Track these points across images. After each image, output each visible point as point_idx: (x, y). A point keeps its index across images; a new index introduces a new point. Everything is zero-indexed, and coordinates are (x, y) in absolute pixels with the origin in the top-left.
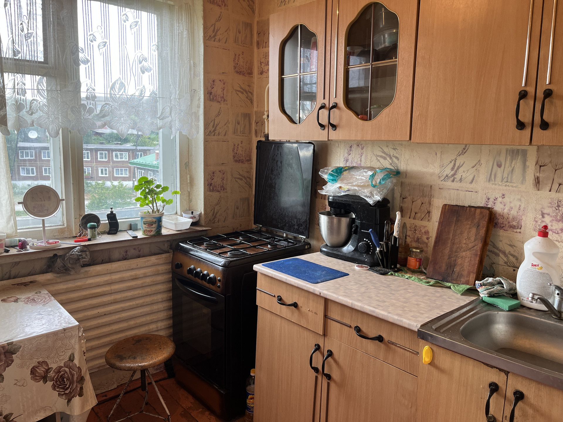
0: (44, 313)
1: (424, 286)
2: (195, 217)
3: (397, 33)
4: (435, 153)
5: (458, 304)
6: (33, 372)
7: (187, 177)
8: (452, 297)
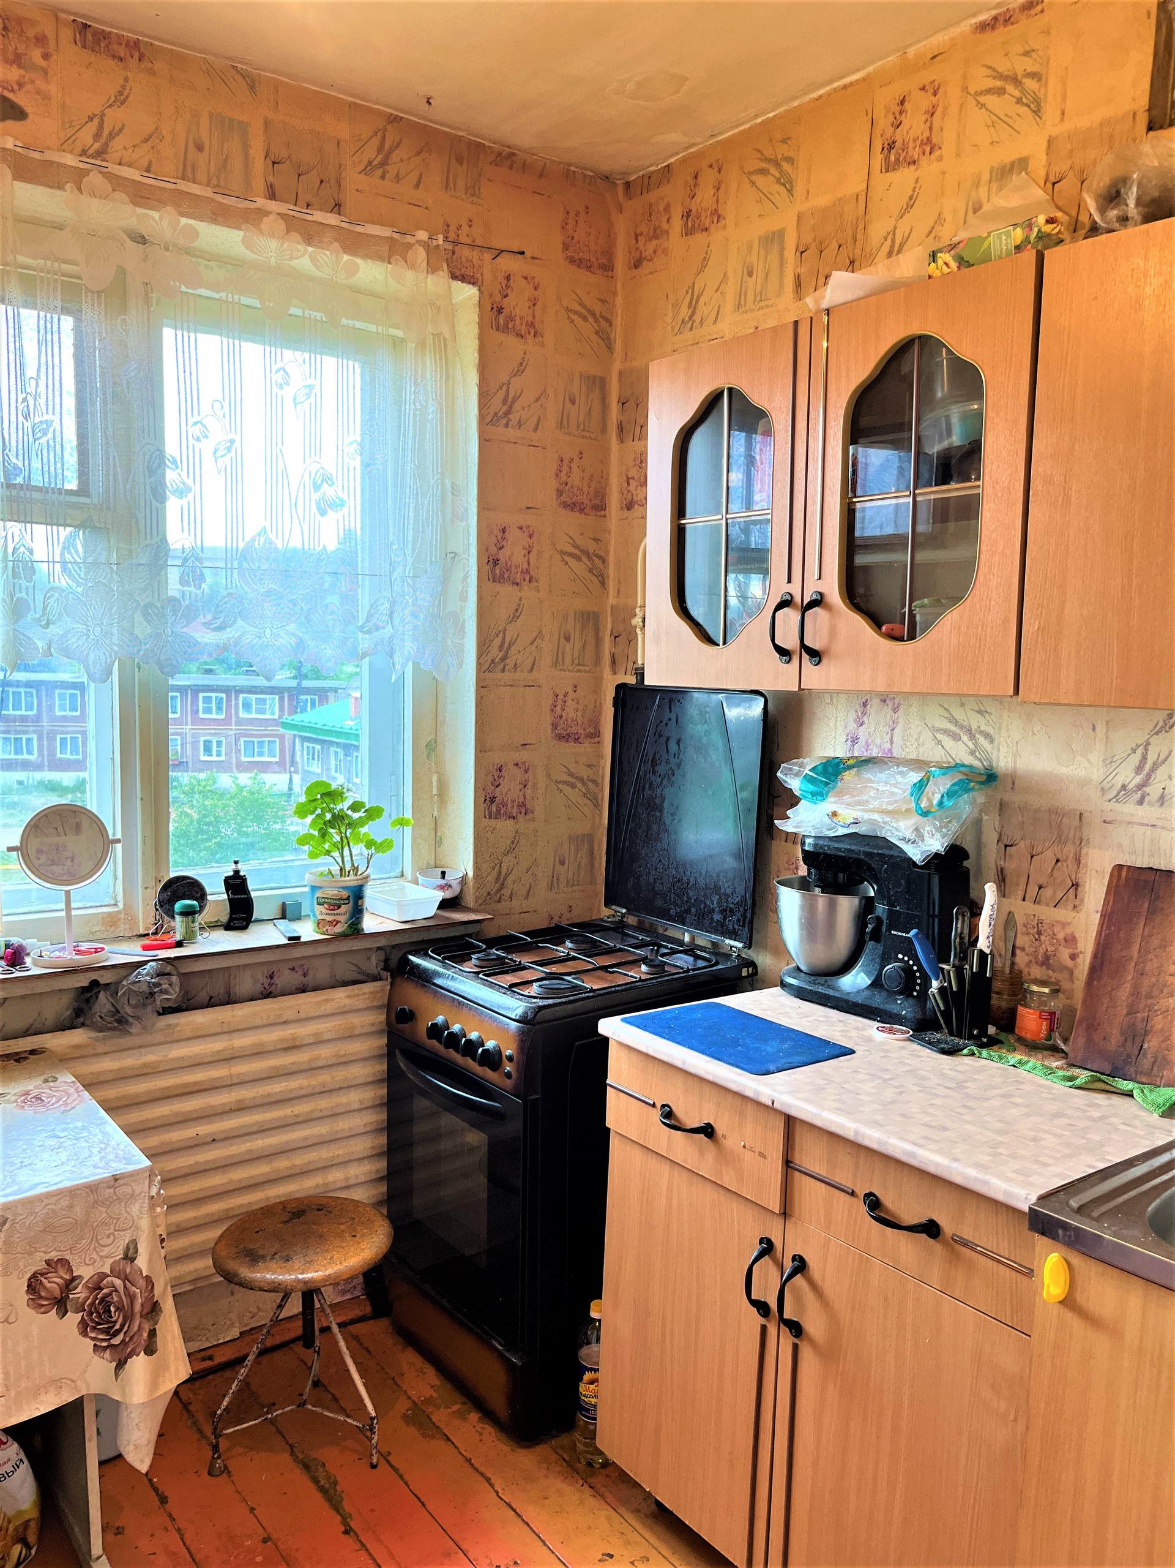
0: (66, 1134)
1: (1060, 1088)
2: (450, 886)
3: (979, 415)
4: (1091, 727)
5: (1148, 1142)
6: (33, 1286)
7: (431, 780)
8: (1136, 1122)
